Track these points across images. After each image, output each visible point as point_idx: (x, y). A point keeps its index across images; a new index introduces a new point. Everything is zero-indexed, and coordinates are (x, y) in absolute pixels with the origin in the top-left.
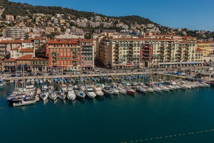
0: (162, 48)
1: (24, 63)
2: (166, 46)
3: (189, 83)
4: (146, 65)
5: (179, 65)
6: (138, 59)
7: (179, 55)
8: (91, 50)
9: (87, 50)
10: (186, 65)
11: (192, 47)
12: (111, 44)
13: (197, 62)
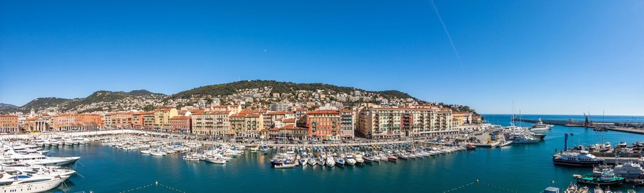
0: (422, 118)
1: (285, 132)
2: (426, 115)
3: (448, 148)
4: (407, 135)
5: (438, 134)
6: (399, 128)
7: (438, 124)
8: (351, 120)
9: (346, 120)
10: (444, 133)
11: (449, 116)
12: (371, 113)
13: (454, 130)
